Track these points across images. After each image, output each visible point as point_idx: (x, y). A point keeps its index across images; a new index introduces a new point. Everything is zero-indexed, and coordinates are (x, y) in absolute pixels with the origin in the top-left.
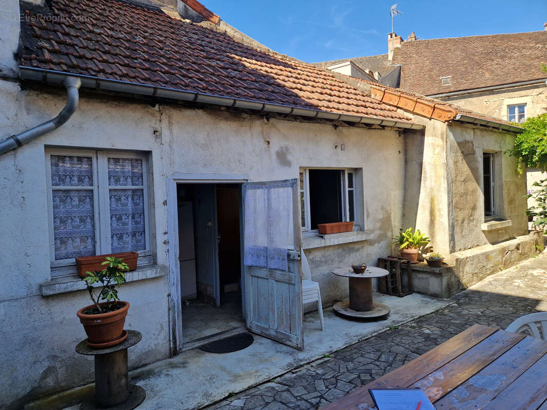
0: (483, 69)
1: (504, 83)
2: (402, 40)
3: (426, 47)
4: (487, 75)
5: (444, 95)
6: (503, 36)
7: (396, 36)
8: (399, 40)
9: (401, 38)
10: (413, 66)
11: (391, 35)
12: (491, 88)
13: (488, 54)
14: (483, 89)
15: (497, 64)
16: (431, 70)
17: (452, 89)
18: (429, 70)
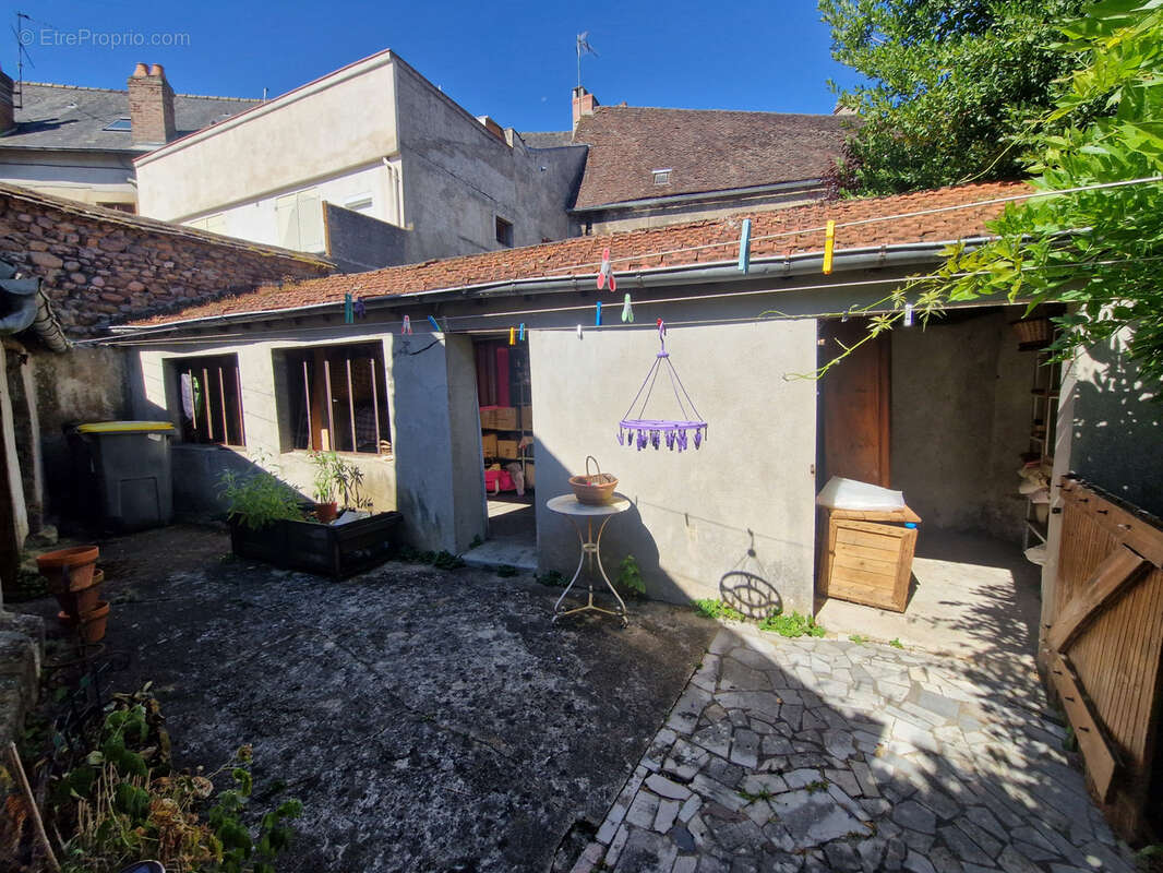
0: (728, 161)
1: (761, 182)
2: (596, 103)
3: (637, 119)
4: (733, 171)
5: (655, 201)
6: (768, 115)
7: (586, 93)
8: (590, 102)
9: (594, 99)
10: (610, 148)
11: (577, 90)
12: (737, 192)
13: (740, 139)
14: (722, 193)
15: (752, 155)
16: (639, 158)
17: (669, 191)
18: (635, 157)
